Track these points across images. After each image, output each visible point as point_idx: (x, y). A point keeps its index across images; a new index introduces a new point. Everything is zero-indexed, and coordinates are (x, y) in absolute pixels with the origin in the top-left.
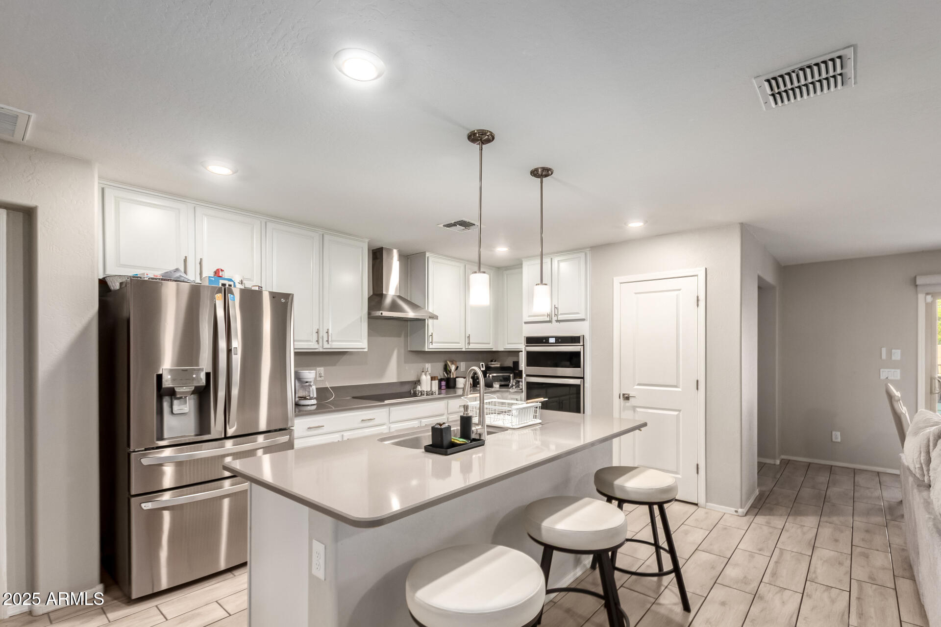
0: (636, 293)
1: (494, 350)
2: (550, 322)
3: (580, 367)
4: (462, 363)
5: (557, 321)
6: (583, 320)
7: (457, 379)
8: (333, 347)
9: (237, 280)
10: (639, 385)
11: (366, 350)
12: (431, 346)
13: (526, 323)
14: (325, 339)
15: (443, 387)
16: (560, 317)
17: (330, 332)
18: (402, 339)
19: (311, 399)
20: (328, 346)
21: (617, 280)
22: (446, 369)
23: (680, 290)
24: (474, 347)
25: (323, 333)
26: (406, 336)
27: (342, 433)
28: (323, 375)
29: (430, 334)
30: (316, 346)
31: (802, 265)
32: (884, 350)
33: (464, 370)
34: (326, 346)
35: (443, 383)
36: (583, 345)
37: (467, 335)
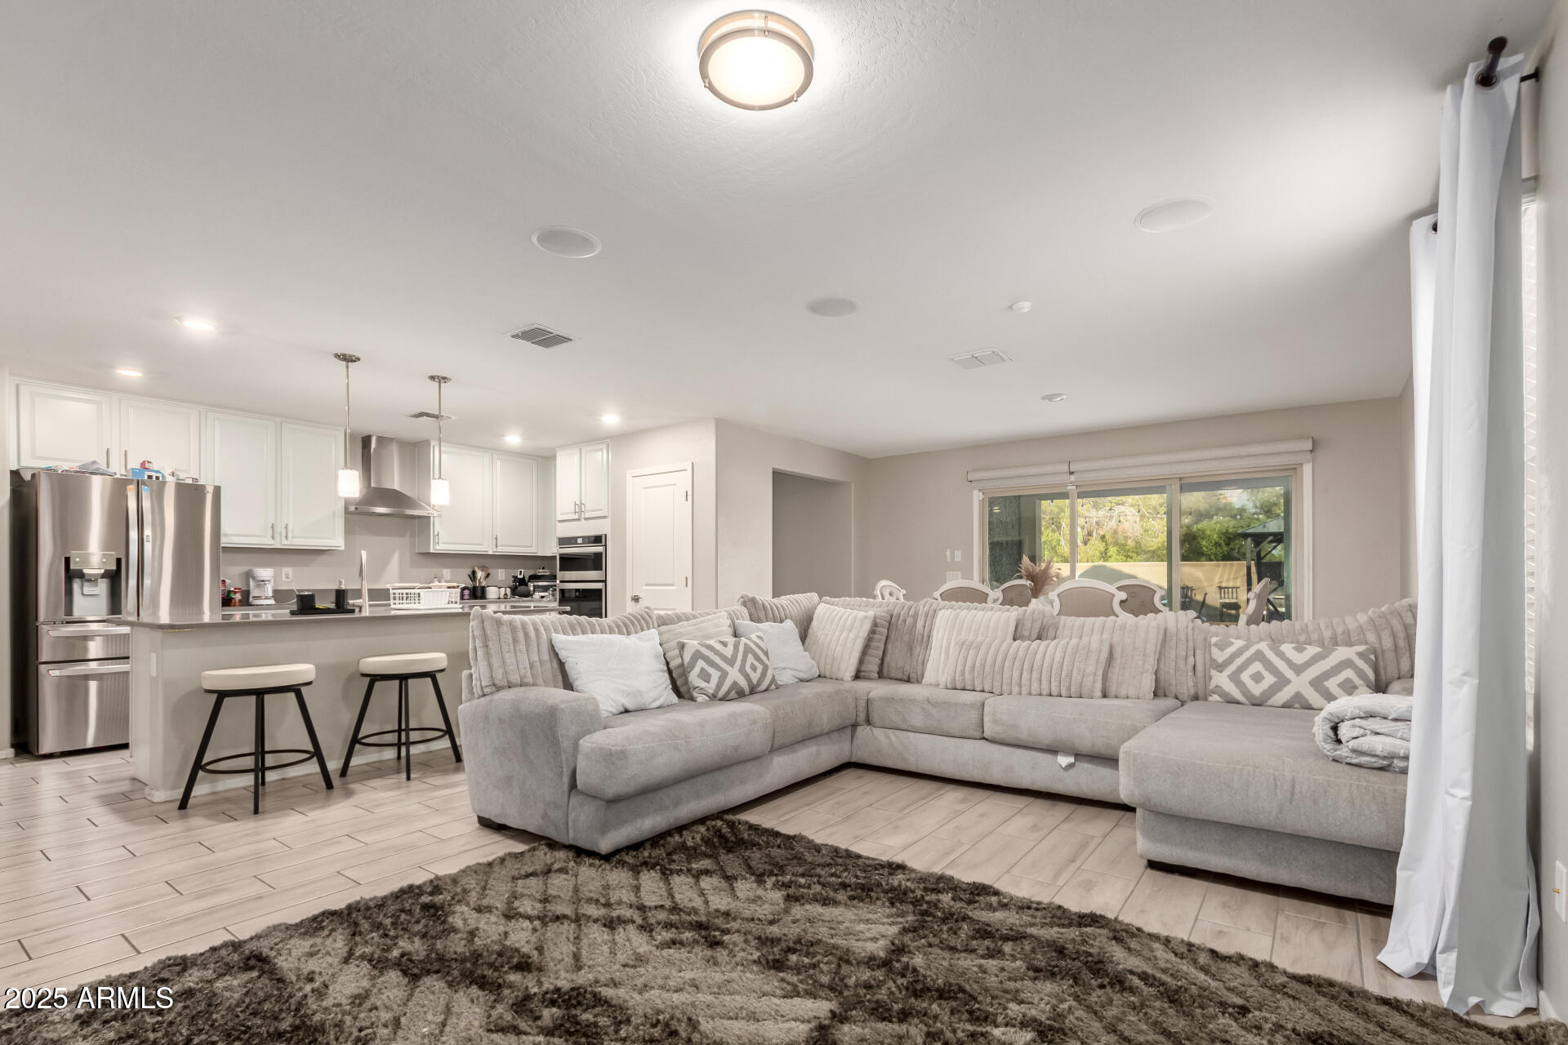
0: (645, 488)
1: (539, 554)
2: (578, 520)
3: (601, 570)
4: (500, 570)
5: (585, 519)
6: (605, 517)
7: (488, 589)
8: (295, 543)
9: (167, 472)
10: (647, 585)
11: (343, 548)
12: (437, 547)
13: (560, 521)
14: (284, 534)
15: (466, 597)
16: (588, 515)
17: (290, 527)
18: (407, 539)
19: (266, 598)
20: (288, 543)
21: (629, 474)
22: (473, 576)
23: (674, 485)
24: (502, 550)
25: (280, 528)
26: (413, 536)
28: (290, 576)
29: (436, 533)
30: (272, 542)
31: (886, 458)
32: (948, 554)
33: (504, 579)
34: (285, 542)
35: (466, 592)
36: (606, 545)
37: (495, 537)
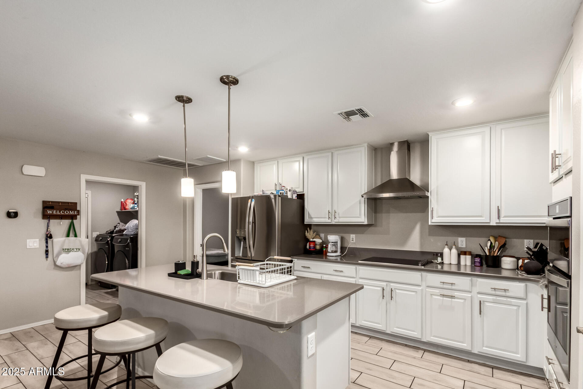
2: (562, 178)
8: (340, 221)
11: (366, 223)
12: (433, 221)
13: (553, 184)
14: (334, 216)
15: (478, 264)
16: (564, 169)
17: (338, 212)
27: (322, 275)
28: (354, 239)
30: (329, 221)
34: (335, 221)
37: (495, 208)
